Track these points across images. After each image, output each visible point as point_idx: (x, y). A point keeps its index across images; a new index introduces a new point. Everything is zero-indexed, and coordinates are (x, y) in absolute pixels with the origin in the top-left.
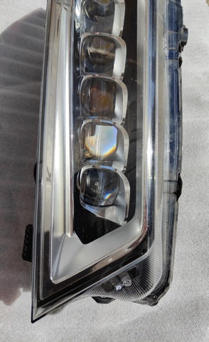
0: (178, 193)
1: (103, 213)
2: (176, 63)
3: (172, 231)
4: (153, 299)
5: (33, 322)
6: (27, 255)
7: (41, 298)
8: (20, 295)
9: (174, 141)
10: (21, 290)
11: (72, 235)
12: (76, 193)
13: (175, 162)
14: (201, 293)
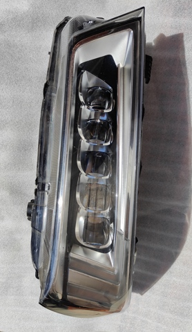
0: (46, 86)
1: (97, 82)
2: (40, 181)
3: (52, 61)
6: (149, 59)
8: (154, 41)
9: (47, 122)
10: (153, 44)
11: (119, 65)
12: (116, 97)
13: (46, 107)
14: (28, 35)
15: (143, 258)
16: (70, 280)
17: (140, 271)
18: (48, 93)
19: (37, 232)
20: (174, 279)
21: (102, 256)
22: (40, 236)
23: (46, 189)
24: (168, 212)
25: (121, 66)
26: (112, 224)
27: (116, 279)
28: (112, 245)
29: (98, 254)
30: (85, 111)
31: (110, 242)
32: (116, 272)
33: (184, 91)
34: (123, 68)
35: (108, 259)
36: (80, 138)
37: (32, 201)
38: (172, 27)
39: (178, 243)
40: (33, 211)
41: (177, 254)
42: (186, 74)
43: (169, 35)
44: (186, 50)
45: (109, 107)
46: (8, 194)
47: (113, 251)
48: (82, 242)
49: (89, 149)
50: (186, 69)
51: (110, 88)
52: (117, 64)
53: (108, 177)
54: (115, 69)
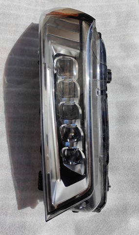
0: (107, 162)
1: (74, 169)
4: (99, 209)
5: (46, 221)
6: (40, 188)
7: (49, 211)
8: (38, 203)
9: (105, 137)
10: (38, 201)
13: (106, 147)
14: (128, 201)
15: (34, 49)
16: (78, 35)
17: (35, 39)
18: (106, 157)
19: (102, 63)
20: (11, 37)
21: (60, 51)
22: (101, 61)
23: (100, 91)
24: (19, 83)
25: (59, 180)
26: (55, 72)
27: (49, 38)
28: (54, 59)
29: (62, 52)
30: (80, 146)
31: (55, 61)
32: (50, 42)
33: (14, 169)
34: (57, 179)
35: (56, 50)
36: (81, 128)
37: (109, 82)
38: (27, 214)
39: (10, 62)
40: (107, 76)
41: (11, 54)
42: (14, 181)
43: (28, 208)
44: (15, 198)
45: (64, 151)
46: (132, 84)
47: (53, 56)
48: (73, 59)
49: (75, 121)
50: (14, 185)
51: (65, 165)
52: (62, 181)
53: (61, 103)
54: (62, 178)
